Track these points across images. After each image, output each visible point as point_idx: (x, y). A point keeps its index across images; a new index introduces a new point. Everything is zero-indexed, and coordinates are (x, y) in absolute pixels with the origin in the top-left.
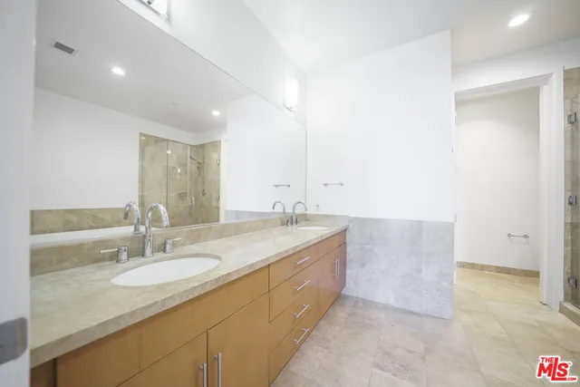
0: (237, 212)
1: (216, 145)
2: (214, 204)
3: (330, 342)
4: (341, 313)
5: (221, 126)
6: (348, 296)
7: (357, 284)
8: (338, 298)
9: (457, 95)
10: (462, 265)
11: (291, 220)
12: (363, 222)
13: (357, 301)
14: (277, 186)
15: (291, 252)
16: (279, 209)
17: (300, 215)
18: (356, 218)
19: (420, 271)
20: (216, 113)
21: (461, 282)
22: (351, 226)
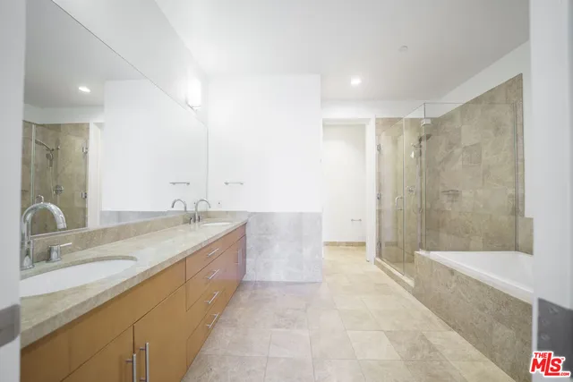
0: (119, 213)
1: (81, 129)
2: (78, 204)
3: (236, 321)
4: (244, 297)
5: (94, 105)
6: (248, 282)
7: (255, 270)
8: (240, 285)
9: (324, 121)
10: (327, 244)
11: (193, 218)
12: (261, 217)
13: (255, 284)
14: (174, 184)
15: (204, 245)
16: (179, 207)
17: (202, 212)
18: (255, 213)
19: (301, 251)
20: (84, 89)
21: (327, 255)
22: (250, 220)
